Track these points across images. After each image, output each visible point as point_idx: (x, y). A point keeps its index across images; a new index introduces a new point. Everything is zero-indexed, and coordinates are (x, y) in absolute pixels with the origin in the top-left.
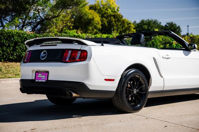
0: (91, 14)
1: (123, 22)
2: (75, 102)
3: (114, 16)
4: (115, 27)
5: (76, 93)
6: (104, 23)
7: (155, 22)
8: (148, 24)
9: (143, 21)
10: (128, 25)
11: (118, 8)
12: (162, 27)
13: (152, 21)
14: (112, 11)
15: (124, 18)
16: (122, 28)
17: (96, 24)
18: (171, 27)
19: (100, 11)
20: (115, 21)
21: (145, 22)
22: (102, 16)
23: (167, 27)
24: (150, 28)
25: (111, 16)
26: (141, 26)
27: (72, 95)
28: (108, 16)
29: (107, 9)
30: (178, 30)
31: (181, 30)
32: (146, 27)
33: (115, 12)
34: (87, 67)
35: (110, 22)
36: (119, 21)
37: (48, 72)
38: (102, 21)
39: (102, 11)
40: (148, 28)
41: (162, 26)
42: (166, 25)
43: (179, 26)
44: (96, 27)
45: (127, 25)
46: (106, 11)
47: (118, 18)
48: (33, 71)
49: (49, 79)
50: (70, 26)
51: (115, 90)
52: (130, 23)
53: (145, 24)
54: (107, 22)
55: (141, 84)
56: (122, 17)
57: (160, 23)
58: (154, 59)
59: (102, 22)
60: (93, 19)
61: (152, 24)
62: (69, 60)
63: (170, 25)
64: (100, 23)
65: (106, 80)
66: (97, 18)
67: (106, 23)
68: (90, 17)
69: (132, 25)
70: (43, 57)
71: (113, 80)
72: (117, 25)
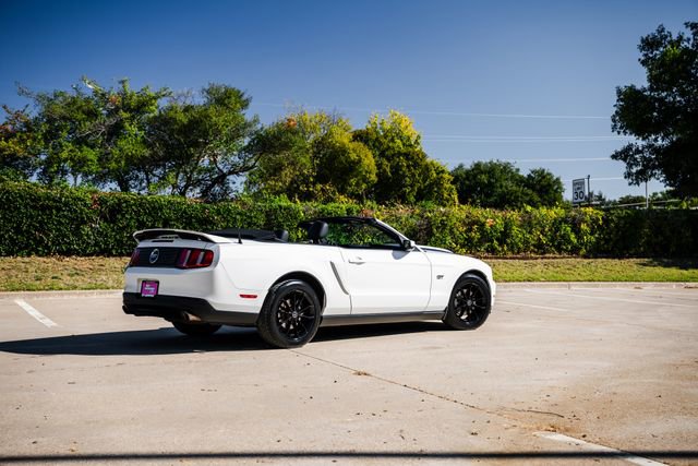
0: (354, 150)
1: (427, 168)
2: (220, 331)
3: (407, 156)
4: (408, 179)
5: (193, 314)
6: (385, 171)
7: (506, 169)
8: (489, 172)
9: (478, 166)
10: (438, 174)
11: (419, 137)
12: (521, 181)
13: (500, 165)
14: (404, 145)
15: (428, 160)
16: (425, 181)
17: (367, 172)
18: (540, 181)
19: (377, 144)
20: (408, 166)
21: (482, 167)
22: (382, 154)
23: (533, 178)
24: (492, 180)
25: (400, 154)
26: (475, 176)
27: (188, 317)
28: (393, 155)
29: (392, 140)
30: (555, 187)
31: (564, 187)
32: (484, 178)
33: (411, 146)
34: (211, 276)
35: (396, 169)
36: (416, 165)
37: (158, 282)
38: (379, 166)
39: (381, 144)
40: (489, 181)
41: (522, 177)
42: (529, 176)
43: (558, 179)
44: (365, 180)
45: (435, 175)
46: (391, 144)
47: (414, 159)
48: (139, 280)
49: (160, 293)
50: (308, 177)
51: (258, 312)
52: (443, 172)
53: (482, 173)
54: (391, 168)
55: (306, 303)
56: (424, 156)
57: (518, 170)
58: (332, 264)
59: (379, 169)
60: (360, 161)
61: (498, 173)
62: (188, 264)
63: (539, 176)
64: (374, 170)
65: (242, 296)
66: (369, 160)
67: (388, 170)
68: (353, 156)
69: (446, 176)
70: (153, 259)
71: (255, 297)
72: (413, 175)
